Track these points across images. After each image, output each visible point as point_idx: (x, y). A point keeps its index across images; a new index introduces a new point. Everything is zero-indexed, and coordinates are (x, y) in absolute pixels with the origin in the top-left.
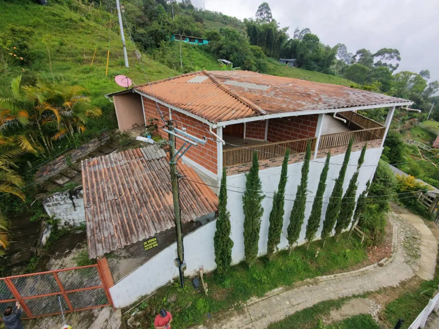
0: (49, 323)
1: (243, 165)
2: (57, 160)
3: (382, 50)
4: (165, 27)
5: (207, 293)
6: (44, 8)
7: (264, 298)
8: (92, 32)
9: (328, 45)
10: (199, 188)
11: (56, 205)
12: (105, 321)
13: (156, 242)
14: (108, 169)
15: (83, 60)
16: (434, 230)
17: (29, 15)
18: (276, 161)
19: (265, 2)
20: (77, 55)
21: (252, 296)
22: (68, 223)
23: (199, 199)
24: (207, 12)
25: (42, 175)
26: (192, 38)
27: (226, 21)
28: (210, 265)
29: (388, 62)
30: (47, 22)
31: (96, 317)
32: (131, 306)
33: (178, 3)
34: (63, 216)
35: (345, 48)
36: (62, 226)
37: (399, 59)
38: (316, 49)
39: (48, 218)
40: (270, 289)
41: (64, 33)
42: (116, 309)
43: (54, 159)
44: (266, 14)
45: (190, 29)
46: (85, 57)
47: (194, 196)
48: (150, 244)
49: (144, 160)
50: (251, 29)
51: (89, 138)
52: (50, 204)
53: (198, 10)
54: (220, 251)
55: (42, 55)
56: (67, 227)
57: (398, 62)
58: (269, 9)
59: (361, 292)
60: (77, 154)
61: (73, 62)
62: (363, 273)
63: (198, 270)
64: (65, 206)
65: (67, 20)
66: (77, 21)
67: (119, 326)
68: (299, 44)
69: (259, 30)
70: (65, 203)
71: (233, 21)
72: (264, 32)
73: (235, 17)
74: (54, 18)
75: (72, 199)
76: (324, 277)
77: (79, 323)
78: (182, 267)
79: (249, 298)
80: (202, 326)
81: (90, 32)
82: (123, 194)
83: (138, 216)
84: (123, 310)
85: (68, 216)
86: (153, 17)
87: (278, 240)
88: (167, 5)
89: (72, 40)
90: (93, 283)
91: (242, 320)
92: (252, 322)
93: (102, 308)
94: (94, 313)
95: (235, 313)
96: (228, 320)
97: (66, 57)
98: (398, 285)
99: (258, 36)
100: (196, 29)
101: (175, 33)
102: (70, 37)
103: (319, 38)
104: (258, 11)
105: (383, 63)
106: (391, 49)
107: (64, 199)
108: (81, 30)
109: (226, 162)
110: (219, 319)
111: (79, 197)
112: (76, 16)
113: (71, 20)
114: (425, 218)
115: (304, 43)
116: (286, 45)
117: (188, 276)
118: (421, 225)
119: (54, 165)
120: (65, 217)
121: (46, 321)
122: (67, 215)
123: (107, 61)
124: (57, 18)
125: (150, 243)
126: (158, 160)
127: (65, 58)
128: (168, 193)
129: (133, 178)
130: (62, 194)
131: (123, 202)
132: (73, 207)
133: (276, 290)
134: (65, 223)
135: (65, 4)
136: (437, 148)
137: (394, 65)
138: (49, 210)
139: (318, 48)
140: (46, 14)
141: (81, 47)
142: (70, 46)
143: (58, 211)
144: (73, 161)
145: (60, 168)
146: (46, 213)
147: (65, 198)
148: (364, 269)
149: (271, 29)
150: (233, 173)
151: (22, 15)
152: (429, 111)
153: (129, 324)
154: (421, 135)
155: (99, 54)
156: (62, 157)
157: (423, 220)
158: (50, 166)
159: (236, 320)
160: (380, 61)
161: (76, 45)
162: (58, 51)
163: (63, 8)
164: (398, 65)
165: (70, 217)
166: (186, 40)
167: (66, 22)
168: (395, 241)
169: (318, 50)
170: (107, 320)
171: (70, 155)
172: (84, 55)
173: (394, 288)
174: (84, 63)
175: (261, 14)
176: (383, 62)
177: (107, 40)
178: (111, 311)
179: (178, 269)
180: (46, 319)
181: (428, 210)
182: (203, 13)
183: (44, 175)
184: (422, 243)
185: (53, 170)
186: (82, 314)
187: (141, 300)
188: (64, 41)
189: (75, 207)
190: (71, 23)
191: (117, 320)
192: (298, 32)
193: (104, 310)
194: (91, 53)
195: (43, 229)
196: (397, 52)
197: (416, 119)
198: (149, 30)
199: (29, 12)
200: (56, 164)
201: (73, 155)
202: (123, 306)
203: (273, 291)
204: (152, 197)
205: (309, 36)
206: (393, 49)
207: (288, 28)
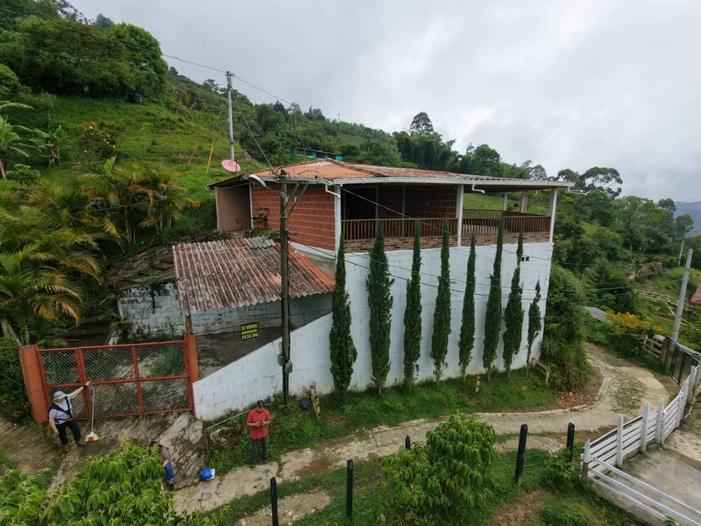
0: (111, 427)
1: (366, 242)
2: (138, 256)
3: (592, 169)
4: (284, 138)
5: (319, 414)
6: (137, 107)
7: (396, 428)
8: (193, 132)
9: (515, 164)
10: (313, 273)
11: (132, 302)
12: (183, 429)
13: (256, 330)
14: (206, 254)
15: (177, 160)
16: (668, 385)
17: (119, 114)
18: (408, 242)
19: (423, 111)
20: (171, 154)
21: (381, 425)
22: (142, 331)
23: (312, 281)
24: (343, 124)
25: (116, 274)
26: (320, 153)
27: (368, 134)
28: (325, 386)
29: (605, 186)
30: (139, 121)
31: (171, 425)
32: (217, 421)
33: (303, 113)
34: (138, 319)
35: (542, 169)
36: (133, 335)
37: (620, 181)
38: (496, 167)
39: (118, 319)
40: (407, 420)
41: (158, 132)
42: (196, 419)
43: (135, 254)
44: (424, 126)
45: (318, 142)
46: (181, 157)
47: (307, 278)
48: (249, 332)
49: (248, 248)
50: (403, 143)
51: (180, 235)
52: (126, 300)
53: (331, 122)
54: (337, 351)
55: (130, 154)
56: (139, 335)
57: (619, 186)
58: (429, 120)
59: (540, 431)
60: (162, 252)
61: (166, 162)
62: (547, 416)
63: (308, 388)
64: (143, 305)
65: (163, 120)
66: (176, 121)
67: (199, 438)
68: (471, 161)
69: (413, 144)
70: (144, 301)
71: (380, 135)
72: (421, 144)
73: (381, 130)
74: (149, 118)
75: (153, 295)
76: (487, 414)
77: (149, 429)
78: (287, 365)
79: (377, 426)
80: (309, 449)
81: (189, 132)
82: (222, 271)
83: (239, 290)
84: (206, 424)
85: (143, 321)
86: (269, 128)
87: (417, 350)
88: (289, 116)
89: (166, 140)
90: (170, 389)
91: (364, 446)
92: (378, 447)
93: (179, 414)
94: (168, 420)
95: (357, 439)
96: (346, 445)
97: (158, 156)
98: (597, 430)
99: (412, 150)
100: (327, 142)
101: (296, 146)
102: (164, 137)
103: (499, 153)
104: (413, 122)
105: (597, 186)
106: (605, 169)
107: (143, 294)
108: (179, 130)
109: (345, 236)
110: (334, 444)
111: (162, 294)
112: (175, 117)
113: (168, 120)
114: (656, 371)
115: (479, 159)
116: (453, 163)
117: (294, 396)
118: (649, 378)
119: (134, 262)
120: (139, 321)
121: (107, 425)
122: (142, 319)
123: (208, 162)
124: (152, 118)
125: (249, 330)
126: (266, 248)
127: (156, 158)
128: (276, 275)
129: (234, 261)
130: (143, 287)
131: (222, 278)
132: (152, 307)
133: (416, 421)
134: (138, 330)
135: (163, 104)
136: (699, 305)
137: (615, 190)
138: (122, 308)
139: (499, 166)
140: (139, 113)
141: (177, 147)
142: (164, 145)
143: (133, 311)
144: (156, 261)
145: (140, 268)
146: (118, 313)
147: (145, 293)
148: (549, 412)
149: (431, 142)
150: (354, 250)
151: (111, 113)
152: (678, 253)
153: (211, 438)
154: (671, 287)
155: (198, 154)
156: (145, 253)
157: (653, 374)
158: (129, 262)
159: (356, 445)
160: (592, 185)
161: (171, 145)
162: (148, 150)
163: (159, 108)
164: (620, 190)
165: (146, 322)
166: (311, 155)
167: (162, 122)
168: (602, 390)
169: (500, 169)
170: (184, 429)
171: (154, 252)
172: (181, 154)
173: (590, 432)
174: (179, 163)
175: (418, 126)
176: (597, 184)
177: (210, 141)
178: (190, 420)
179: (281, 367)
180: (107, 423)
181: (658, 360)
182: (338, 125)
183: (120, 273)
184: (646, 396)
185: (131, 268)
186: (154, 421)
187: (229, 416)
188: (157, 140)
189: (154, 307)
190: (168, 123)
191: (197, 431)
192: (472, 149)
193: (182, 417)
194: (189, 153)
195: (111, 331)
196: (614, 173)
197: (660, 263)
198: (262, 142)
199: (120, 111)
200: (136, 261)
201: (157, 253)
202: (205, 418)
203: (411, 422)
204: (255, 275)
205: (484, 151)
206: (608, 167)
207: (454, 141)
